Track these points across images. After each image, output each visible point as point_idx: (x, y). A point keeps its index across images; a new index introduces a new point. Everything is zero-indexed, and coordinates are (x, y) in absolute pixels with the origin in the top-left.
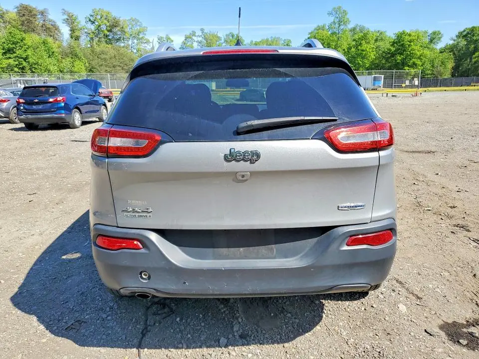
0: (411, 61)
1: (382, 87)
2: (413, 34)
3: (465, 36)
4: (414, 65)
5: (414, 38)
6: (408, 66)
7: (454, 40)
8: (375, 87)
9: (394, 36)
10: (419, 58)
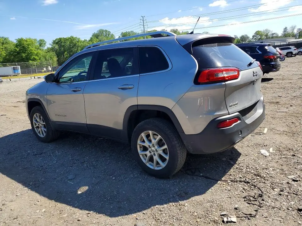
0: (32, 57)
1: (21, 73)
2: (28, 40)
3: (57, 43)
4: (34, 60)
5: (29, 43)
6: (31, 60)
7: (52, 45)
8: (16, 74)
9: (16, 41)
10: (36, 55)
